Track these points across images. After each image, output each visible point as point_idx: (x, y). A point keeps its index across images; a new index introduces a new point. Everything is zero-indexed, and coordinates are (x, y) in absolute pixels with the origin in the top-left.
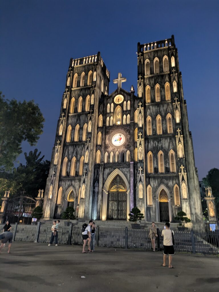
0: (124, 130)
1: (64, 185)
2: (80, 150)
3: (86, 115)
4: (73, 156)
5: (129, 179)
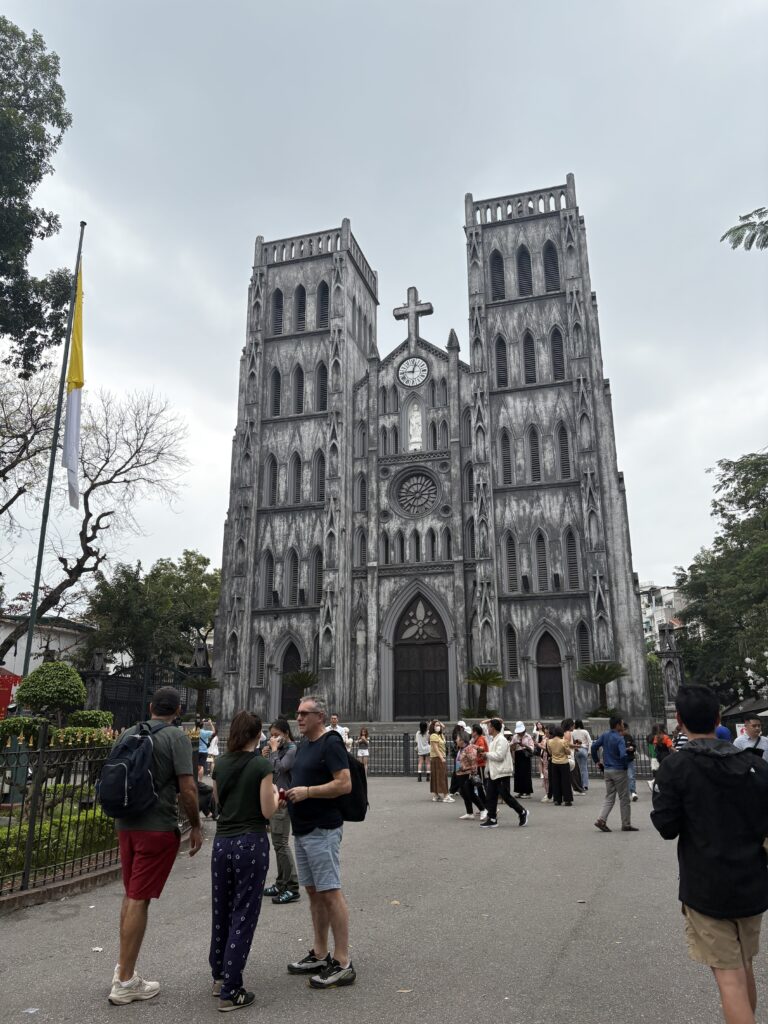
1: (269, 630)
2: (309, 529)
3: (319, 422)
4: (289, 545)
5: (451, 606)
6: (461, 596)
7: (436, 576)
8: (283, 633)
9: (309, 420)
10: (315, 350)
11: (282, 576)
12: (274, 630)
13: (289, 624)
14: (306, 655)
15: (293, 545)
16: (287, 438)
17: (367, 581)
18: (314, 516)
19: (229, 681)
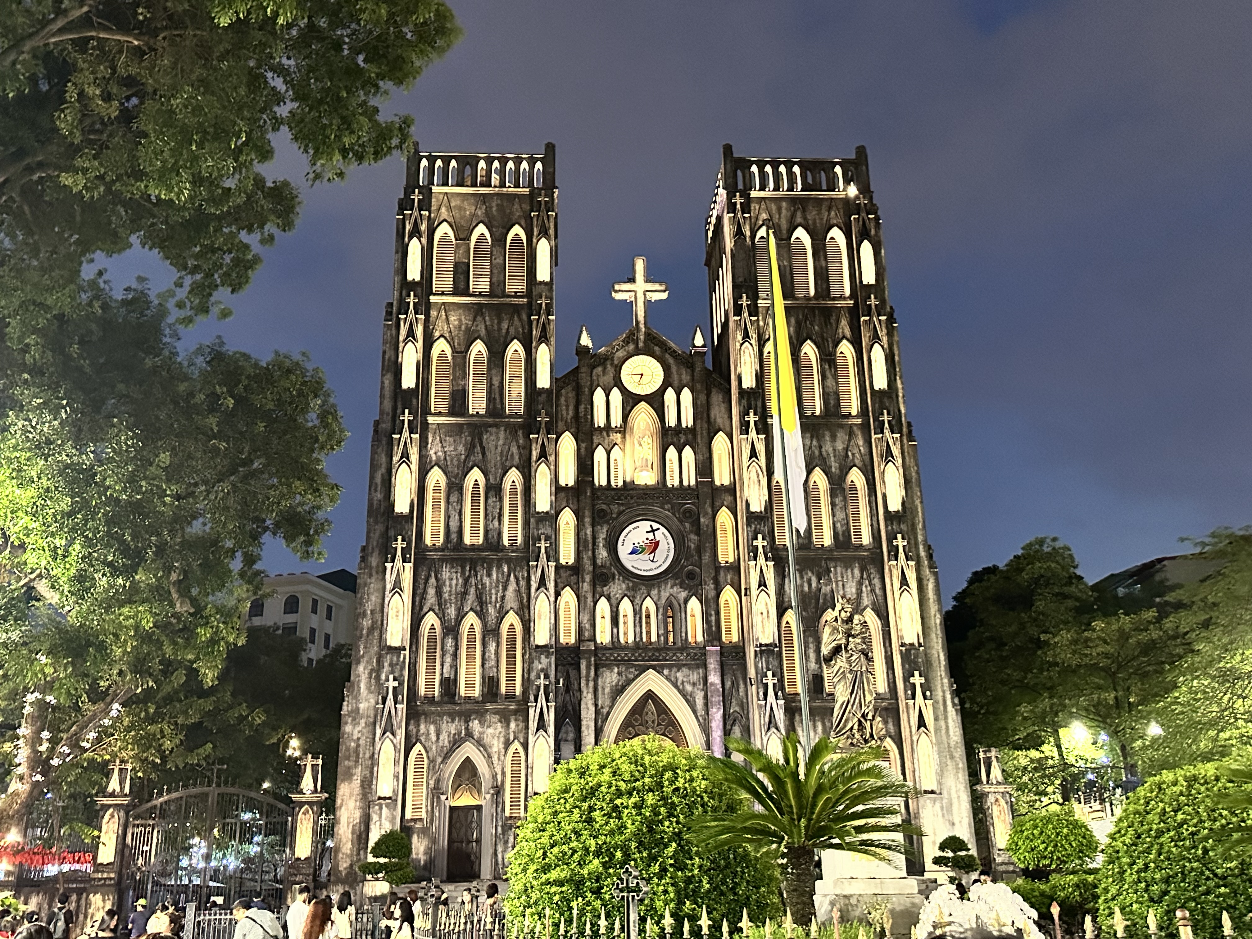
0: (672, 509)
1: (434, 738)
2: (497, 587)
3: (512, 430)
4: (466, 609)
5: (701, 712)
6: (717, 699)
7: (679, 668)
8: (456, 743)
9: (496, 426)
11: (455, 656)
12: (441, 738)
13: (467, 729)
14: (494, 777)
15: (471, 609)
16: (461, 448)
17: (579, 668)
19: (380, 817)
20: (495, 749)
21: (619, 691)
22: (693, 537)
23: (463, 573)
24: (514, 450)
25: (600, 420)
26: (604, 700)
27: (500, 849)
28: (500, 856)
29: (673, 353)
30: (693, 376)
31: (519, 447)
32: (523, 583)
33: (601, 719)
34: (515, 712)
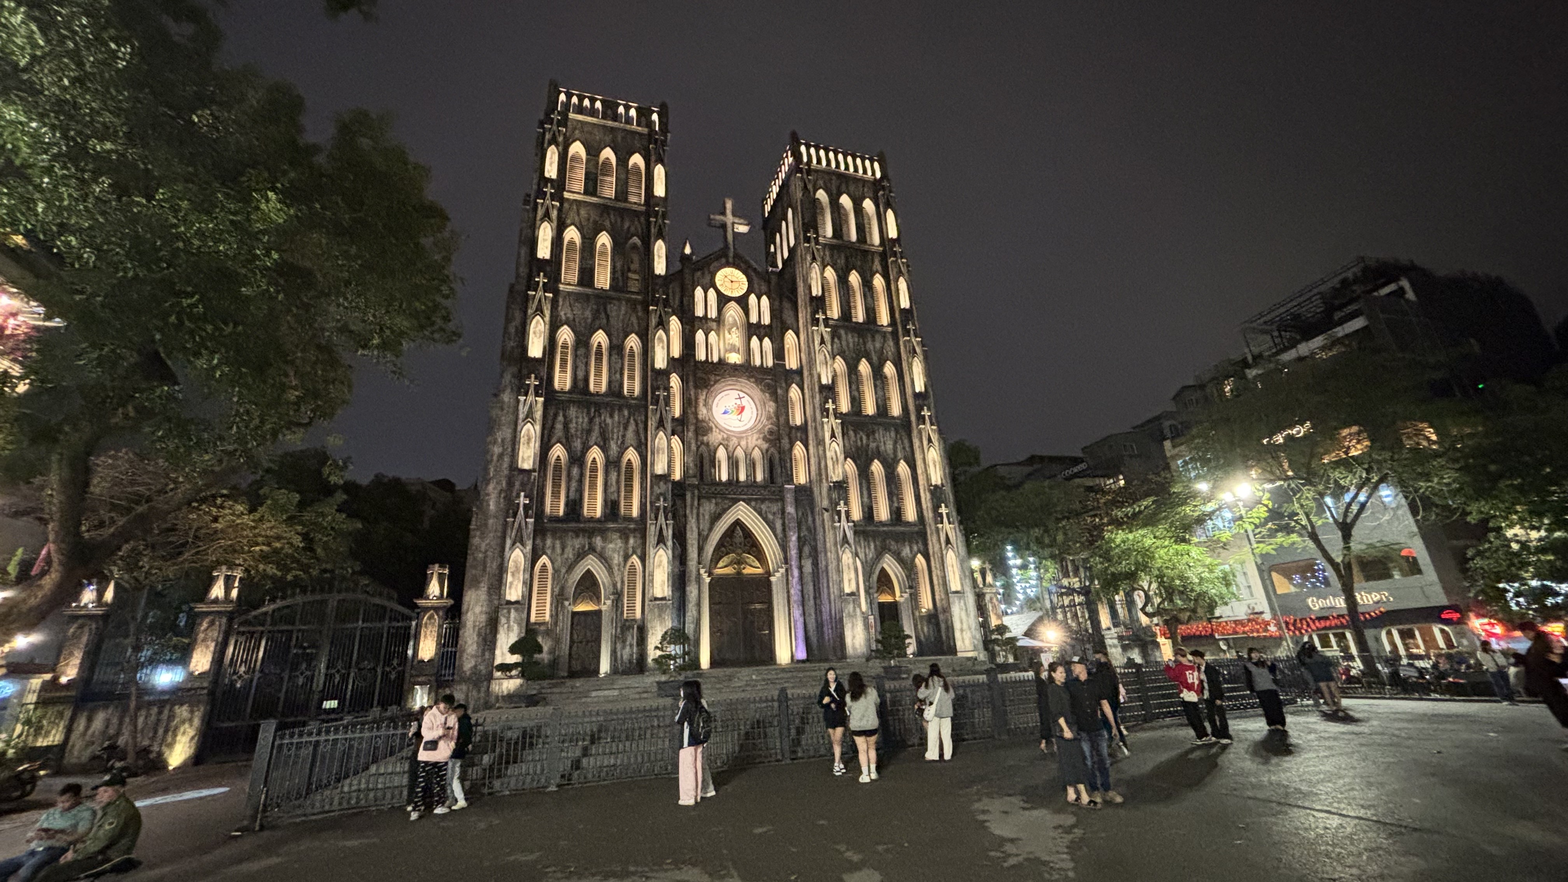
0: (756, 382)
1: (559, 551)
2: (619, 427)
3: (633, 304)
4: (591, 443)
5: (780, 535)
6: (793, 525)
7: (763, 501)
8: (580, 556)
9: (619, 299)
10: (627, 225)
11: (581, 481)
12: (566, 550)
13: (590, 544)
14: (615, 585)
15: (596, 444)
16: (588, 314)
17: (685, 500)
18: (626, 413)
19: (508, 619)
20: (616, 561)
21: (716, 518)
22: (772, 404)
23: (588, 413)
24: (634, 320)
25: (699, 312)
26: (705, 525)
27: (619, 646)
28: (619, 654)
29: (755, 270)
30: (769, 287)
31: (638, 318)
32: (641, 426)
33: (703, 540)
34: (634, 530)
